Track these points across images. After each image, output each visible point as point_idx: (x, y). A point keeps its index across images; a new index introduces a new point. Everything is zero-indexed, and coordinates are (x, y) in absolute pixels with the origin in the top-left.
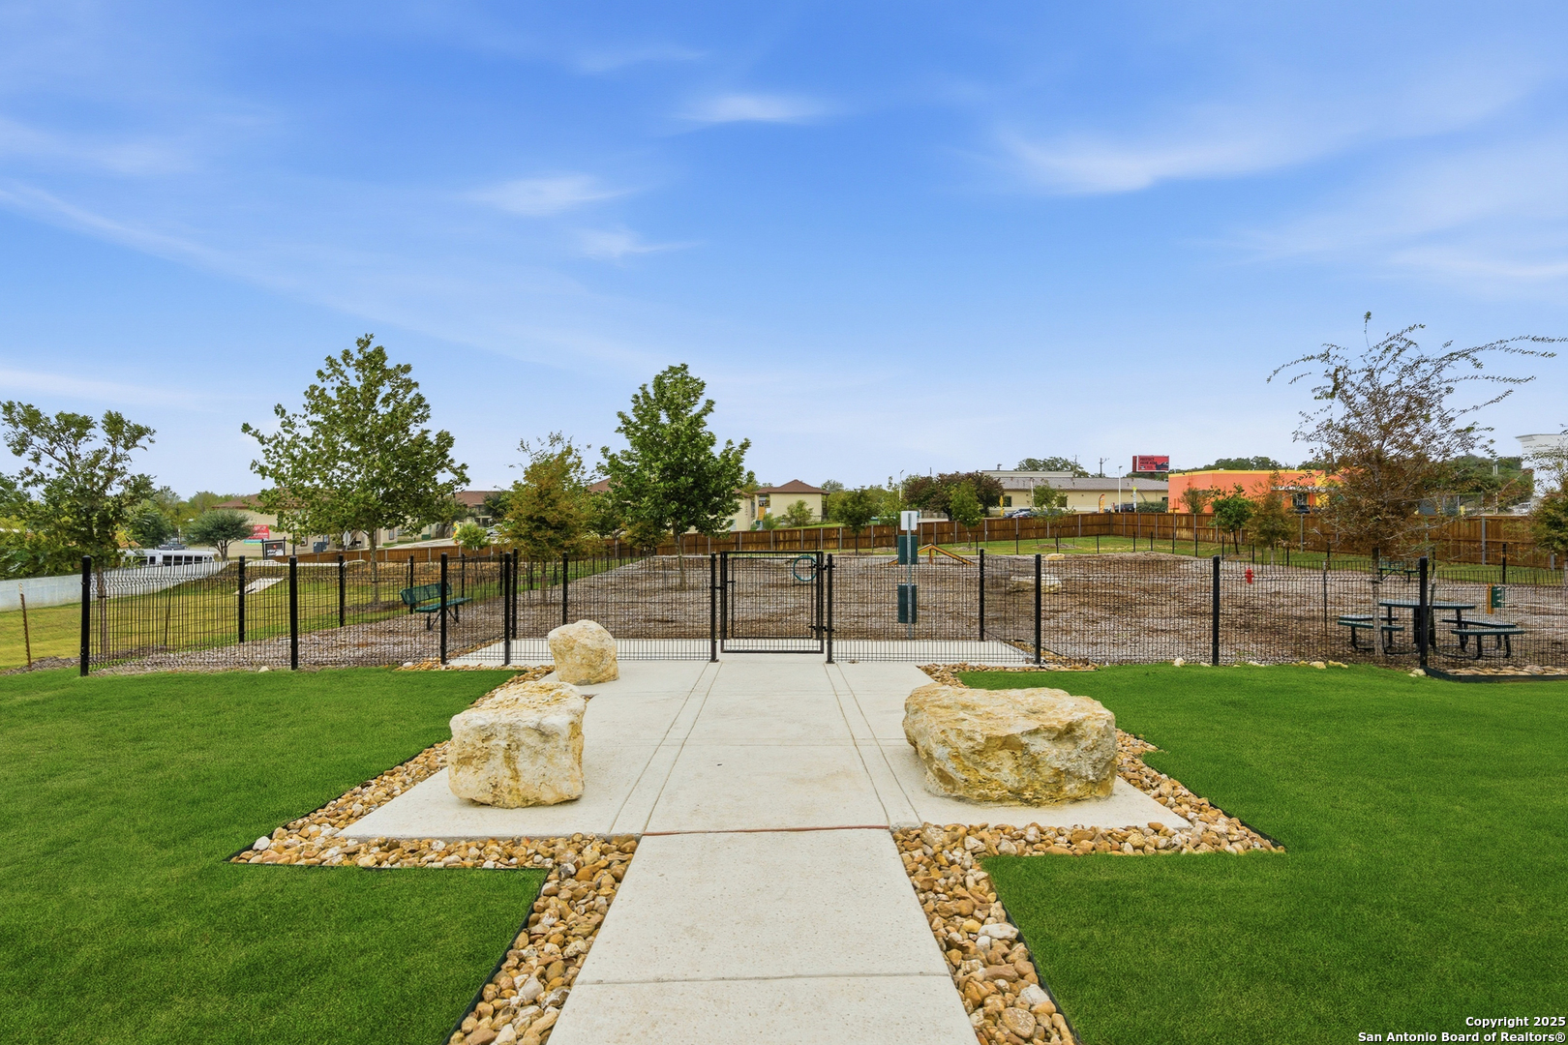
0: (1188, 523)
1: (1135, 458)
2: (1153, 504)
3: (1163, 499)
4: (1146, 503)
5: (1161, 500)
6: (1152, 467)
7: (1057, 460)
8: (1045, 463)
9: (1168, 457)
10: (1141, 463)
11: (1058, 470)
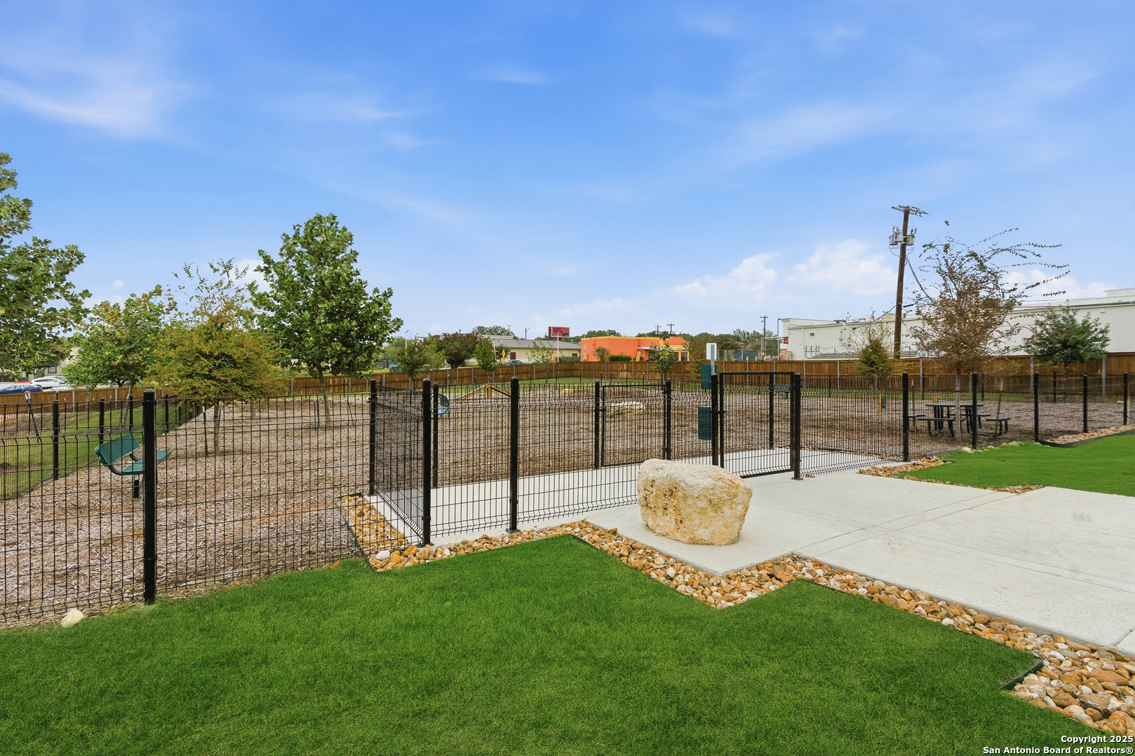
0: (628, 368)
1: (550, 328)
2: (567, 358)
3: (573, 354)
4: (563, 357)
5: (571, 355)
6: (560, 333)
7: (497, 328)
8: (490, 330)
9: (568, 329)
10: (554, 331)
11: (499, 334)
